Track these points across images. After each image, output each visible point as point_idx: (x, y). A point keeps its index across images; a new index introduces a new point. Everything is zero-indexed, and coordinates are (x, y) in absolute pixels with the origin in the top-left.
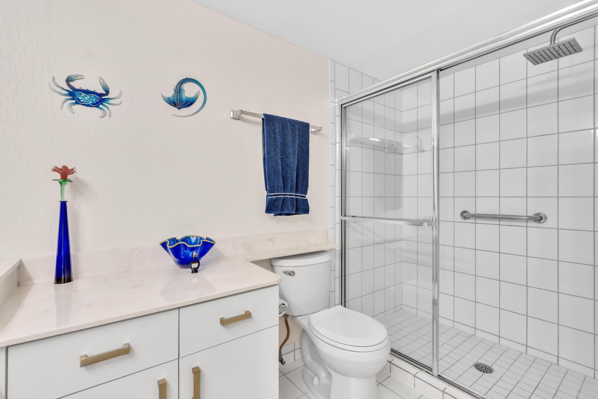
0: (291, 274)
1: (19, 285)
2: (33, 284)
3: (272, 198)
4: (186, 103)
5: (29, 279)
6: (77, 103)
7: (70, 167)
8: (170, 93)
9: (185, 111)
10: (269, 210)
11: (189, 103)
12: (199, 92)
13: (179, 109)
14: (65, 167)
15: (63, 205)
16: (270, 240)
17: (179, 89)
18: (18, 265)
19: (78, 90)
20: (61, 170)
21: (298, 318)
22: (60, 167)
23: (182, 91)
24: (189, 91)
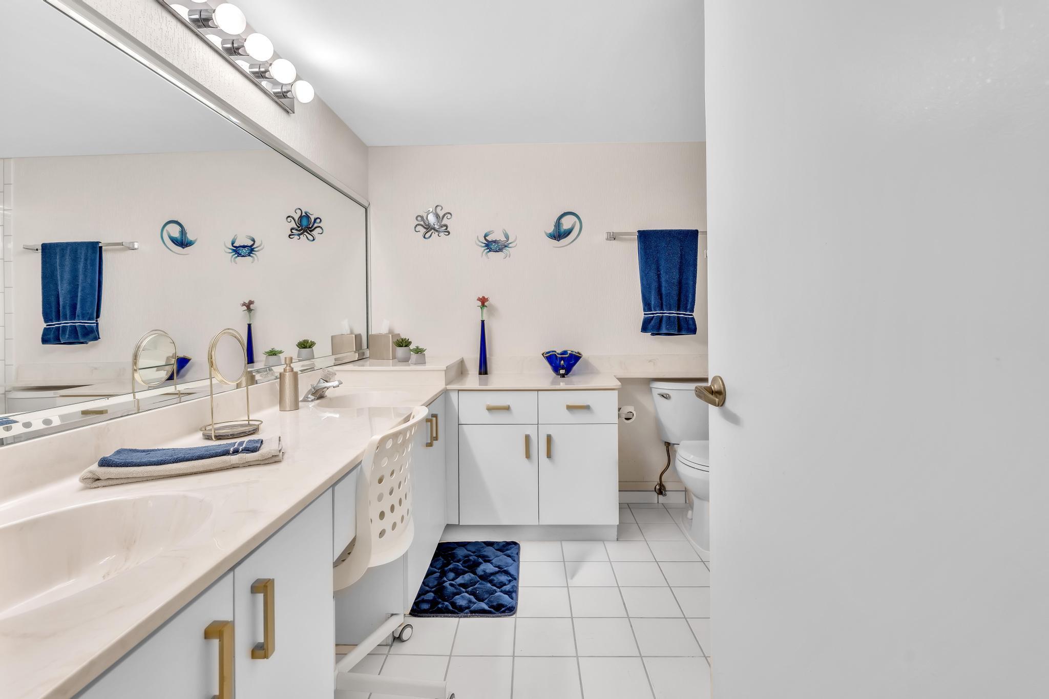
0: (665, 396)
1: (462, 373)
2: (468, 374)
3: (647, 317)
4: (564, 234)
5: (467, 370)
6: (490, 251)
7: (486, 297)
8: (551, 229)
9: (564, 241)
10: (645, 329)
11: (568, 233)
12: (575, 222)
13: (558, 241)
14: (483, 297)
15: (483, 322)
16: (650, 361)
17: (558, 223)
18: (461, 360)
19: (491, 242)
20: (481, 299)
21: (676, 446)
22: (481, 297)
23: (561, 225)
24: (567, 223)
